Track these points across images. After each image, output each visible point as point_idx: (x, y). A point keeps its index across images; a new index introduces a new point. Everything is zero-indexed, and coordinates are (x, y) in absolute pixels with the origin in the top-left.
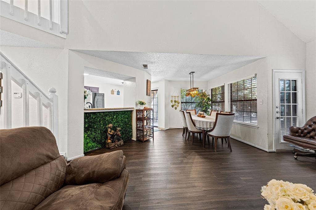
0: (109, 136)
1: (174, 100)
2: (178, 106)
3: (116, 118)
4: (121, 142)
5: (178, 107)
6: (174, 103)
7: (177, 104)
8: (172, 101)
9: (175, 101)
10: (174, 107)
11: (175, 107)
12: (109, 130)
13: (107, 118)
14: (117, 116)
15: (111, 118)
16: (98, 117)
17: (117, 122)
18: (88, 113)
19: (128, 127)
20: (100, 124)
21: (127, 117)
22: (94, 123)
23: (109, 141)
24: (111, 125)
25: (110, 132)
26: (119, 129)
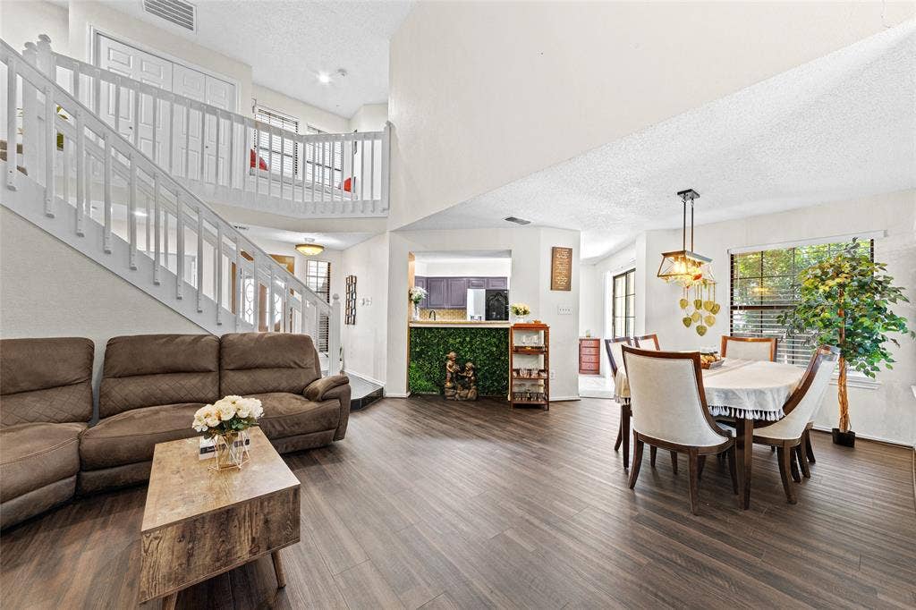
0: (449, 375)
1: (691, 299)
2: (710, 322)
3: (470, 342)
4: (471, 394)
5: (711, 324)
6: (691, 309)
7: (704, 313)
8: (684, 304)
9: (698, 304)
10: (694, 325)
11: (698, 324)
12: (449, 363)
13: (451, 341)
14: (471, 339)
15: (458, 340)
16: (436, 337)
17: (474, 351)
18: (420, 328)
19: (497, 366)
20: (439, 351)
21: (495, 343)
22: (428, 347)
23: (448, 384)
24: (452, 354)
25: (450, 367)
26: (469, 365)
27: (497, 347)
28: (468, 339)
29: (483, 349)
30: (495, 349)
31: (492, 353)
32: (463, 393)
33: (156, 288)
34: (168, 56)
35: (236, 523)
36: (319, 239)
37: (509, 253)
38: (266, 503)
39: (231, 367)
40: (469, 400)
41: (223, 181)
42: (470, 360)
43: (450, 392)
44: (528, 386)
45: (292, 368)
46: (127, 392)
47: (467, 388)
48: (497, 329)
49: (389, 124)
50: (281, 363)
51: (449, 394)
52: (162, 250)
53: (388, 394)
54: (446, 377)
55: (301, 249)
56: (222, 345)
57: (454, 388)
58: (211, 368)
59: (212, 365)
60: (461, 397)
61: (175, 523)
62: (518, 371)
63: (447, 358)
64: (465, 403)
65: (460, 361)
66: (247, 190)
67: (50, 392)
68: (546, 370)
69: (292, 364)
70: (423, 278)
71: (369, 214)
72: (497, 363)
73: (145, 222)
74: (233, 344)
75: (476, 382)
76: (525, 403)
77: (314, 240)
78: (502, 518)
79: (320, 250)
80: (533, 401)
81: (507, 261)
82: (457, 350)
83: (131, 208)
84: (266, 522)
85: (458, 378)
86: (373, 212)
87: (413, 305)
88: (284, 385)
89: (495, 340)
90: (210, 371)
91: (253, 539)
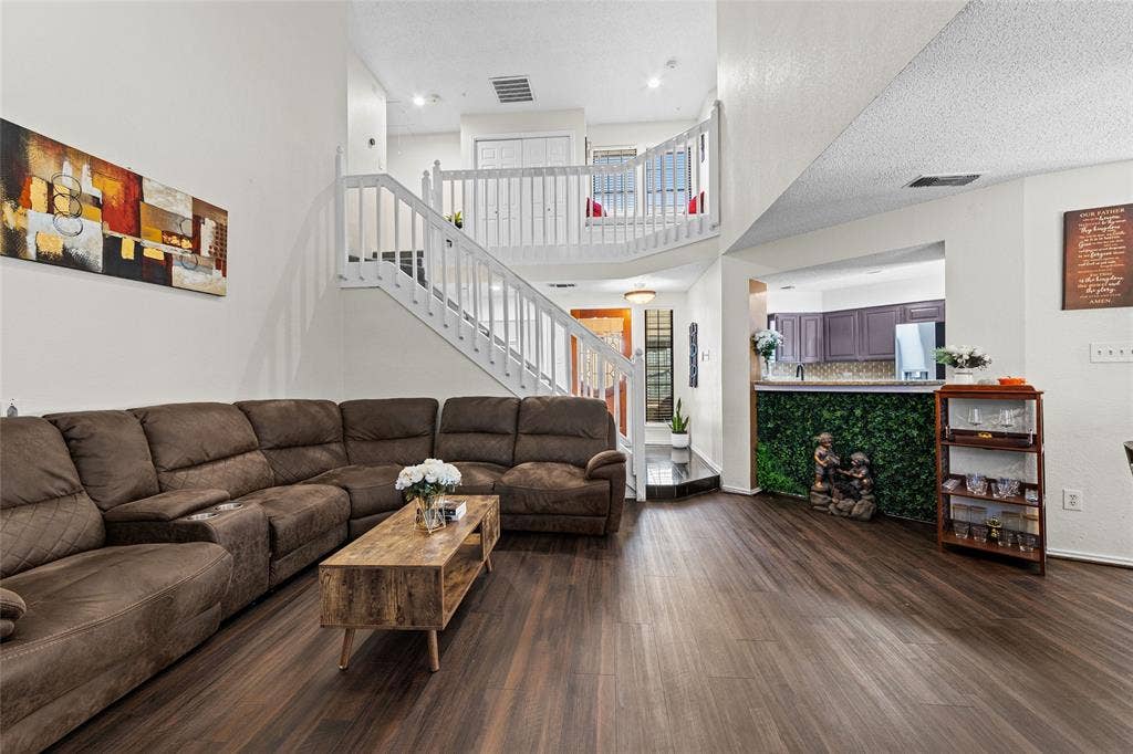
0: (820, 470)
3: (863, 417)
4: (860, 507)
13: (826, 414)
14: (865, 411)
15: (838, 414)
16: (798, 407)
17: (870, 434)
18: (774, 392)
19: (921, 465)
20: (805, 429)
21: (916, 422)
22: (788, 423)
23: (819, 485)
24: (825, 436)
25: (821, 457)
26: (858, 457)
27: (920, 428)
28: (858, 412)
29: (889, 431)
30: (915, 433)
31: (908, 440)
32: (845, 503)
33: (475, 354)
34: (517, 136)
35: (384, 586)
36: (650, 282)
37: (939, 248)
38: (409, 575)
39: (525, 431)
40: (856, 519)
41: (550, 241)
42: (861, 450)
43: (819, 499)
44: (992, 515)
45: (581, 437)
46: (448, 446)
47: (852, 497)
48: (919, 395)
49: (718, 104)
50: (569, 431)
51: (818, 501)
52: (525, 318)
53: (726, 486)
54: (814, 476)
55: (629, 298)
56: (520, 407)
57: (828, 493)
58: (509, 431)
59: (510, 429)
60: (841, 510)
61: (342, 567)
62: (962, 480)
63: (818, 444)
64: (846, 523)
65: (841, 448)
66: (594, 243)
67: (409, 441)
68: (1039, 488)
69: (581, 434)
70: (792, 315)
71: (696, 238)
72: (920, 460)
73: (502, 294)
74: (528, 407)
75: (874, 488)
76: (979, 546)
77: (643, 285)
78: (734, 736)
79: (652, 296)
80: (1003, 548)
81: (938, 266)
82: (837, 431)
83: (490, 284)
84: (410, 595)
85: (838, 478)
86: (700, 233)
87: (763, 358)
88: (569, 455)
89: (916, 416)
90: (508, 434)
91: (399, 609)
